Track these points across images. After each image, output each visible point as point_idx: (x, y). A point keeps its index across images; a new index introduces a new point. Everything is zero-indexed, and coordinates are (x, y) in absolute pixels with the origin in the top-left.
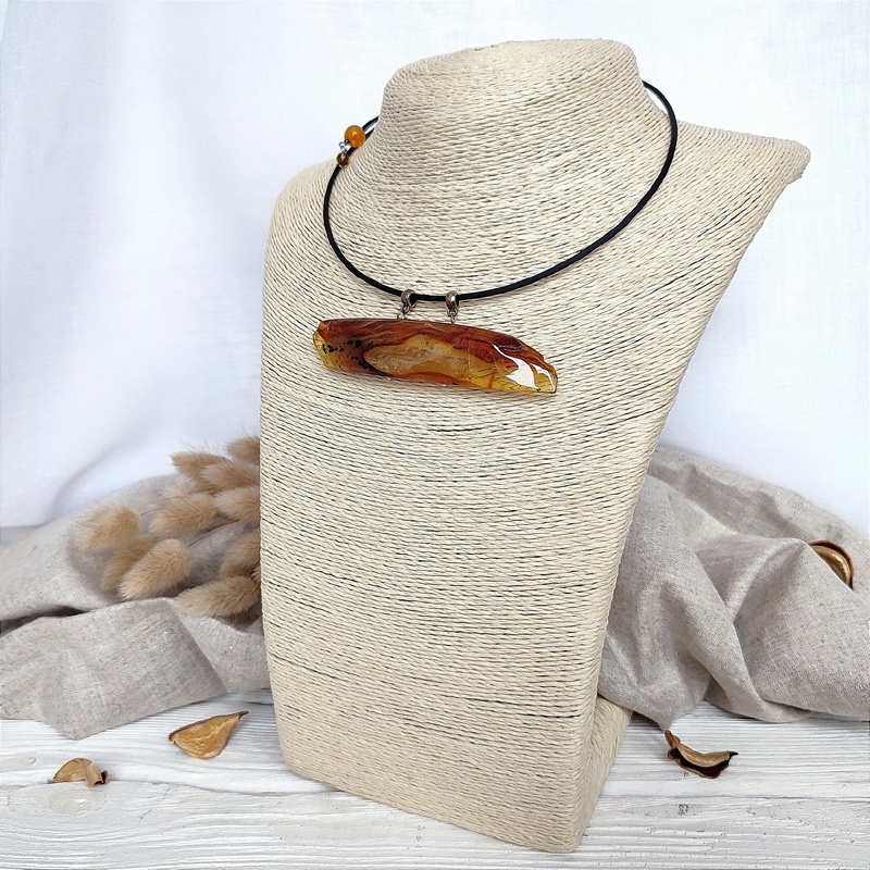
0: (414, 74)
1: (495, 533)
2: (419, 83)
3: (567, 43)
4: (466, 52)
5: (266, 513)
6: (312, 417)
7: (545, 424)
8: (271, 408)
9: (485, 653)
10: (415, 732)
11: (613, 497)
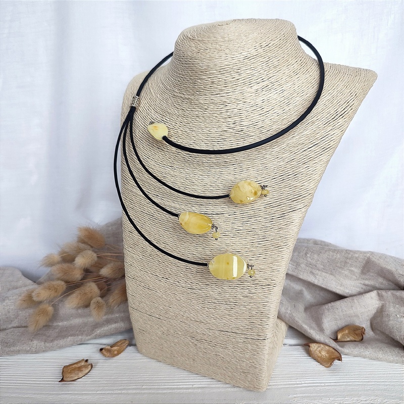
0: (190, 38)
2: (192, 44)
9: (227, 312)
10: (196, 342)
11: (283, 247)
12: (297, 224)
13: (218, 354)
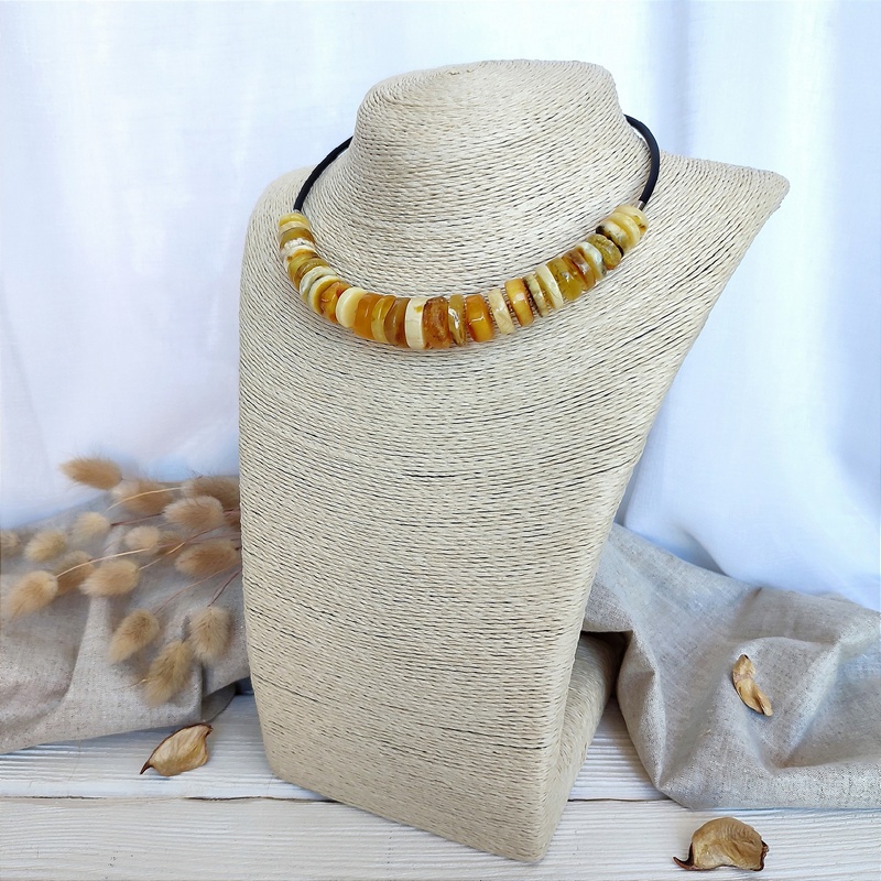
0: (388, 100)
1: (467, 579)
2: (392, 113)
5: (247, 544)
6: (290, 453)
7: (515, 475)
8: (249, 440)
10: (392, 753)
11: (579, 548)
12: (609, 500)
13: (439, 778)
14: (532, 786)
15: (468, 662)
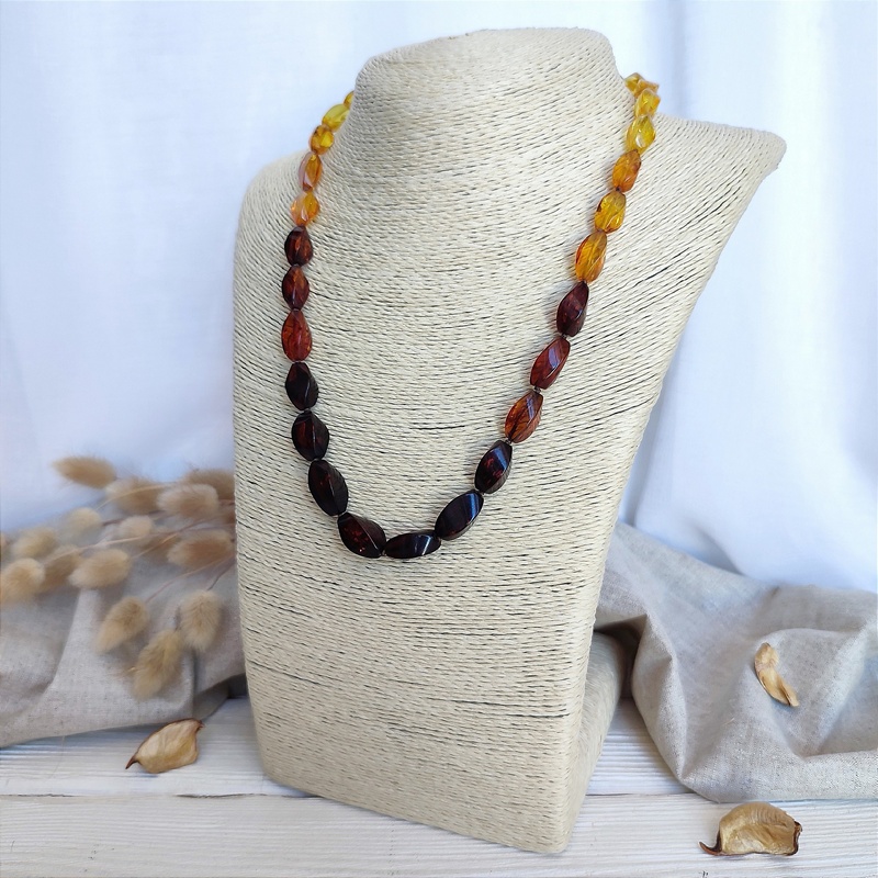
0: (388, 62)
2: (393, 72)
3: (543, 32)
4: (440, 40)
5: (242, 517)
8: (244, 408)
9: (472, 654)
10: (401, 736)
11: (599, 493)
12: (628, 442)
13: (452, 761)
14: (554, 760)
15: (484, 624)
